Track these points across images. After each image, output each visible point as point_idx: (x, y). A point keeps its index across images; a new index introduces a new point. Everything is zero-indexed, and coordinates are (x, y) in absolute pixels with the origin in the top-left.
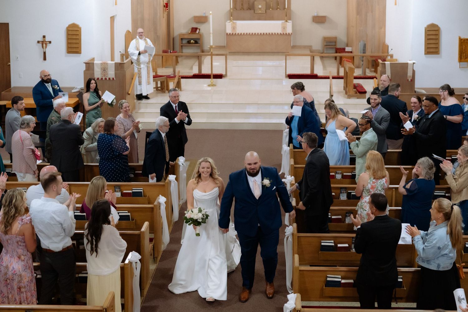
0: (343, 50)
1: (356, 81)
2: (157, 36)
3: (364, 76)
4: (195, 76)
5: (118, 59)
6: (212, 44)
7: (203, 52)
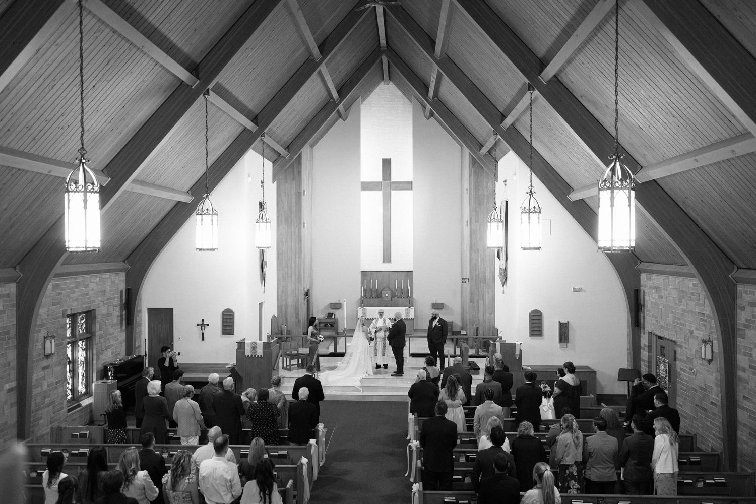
0: (458, 333)
1: (470, 360)
2: (299, 320)
3: (478, 355)
4: (331, 355)
5: (265, 340)
6: (346, 327)
7: (337, 333)
